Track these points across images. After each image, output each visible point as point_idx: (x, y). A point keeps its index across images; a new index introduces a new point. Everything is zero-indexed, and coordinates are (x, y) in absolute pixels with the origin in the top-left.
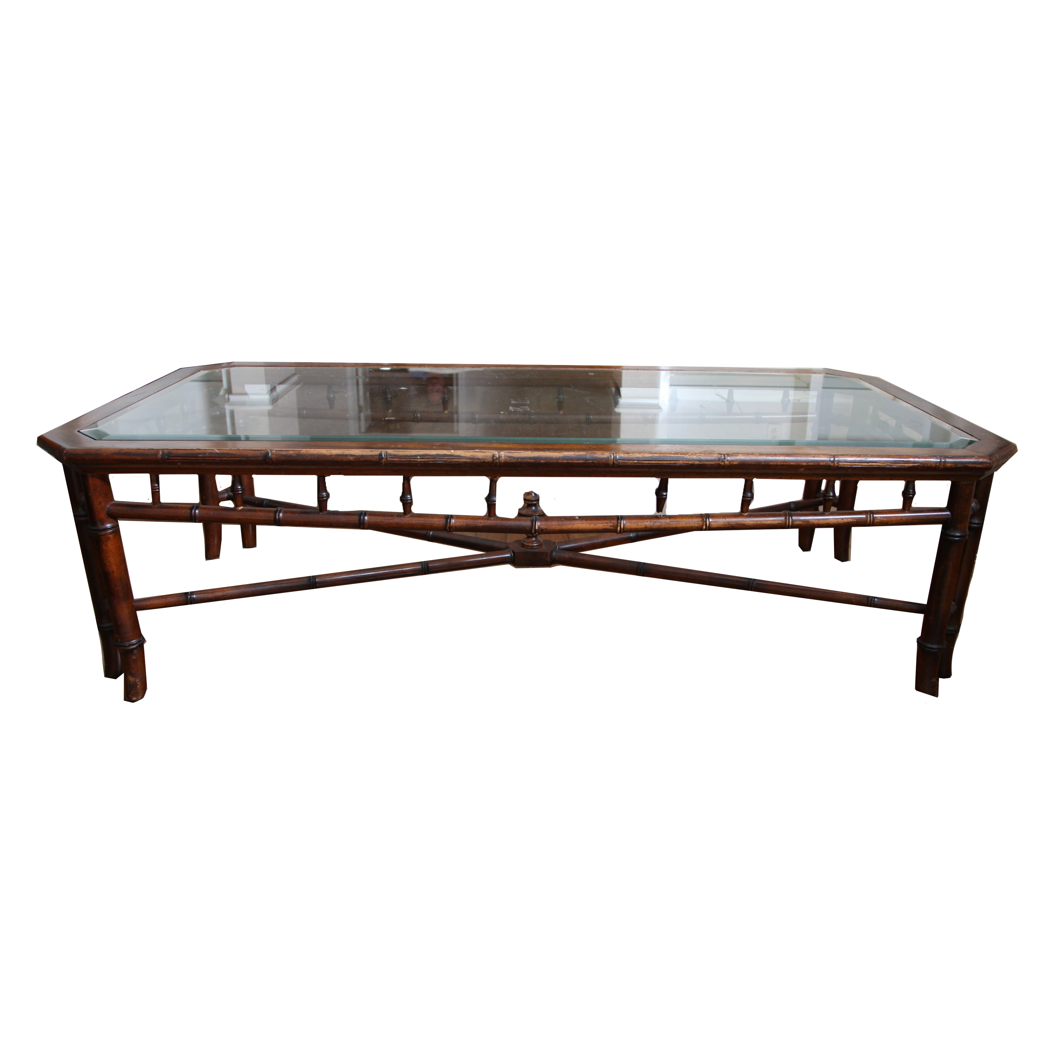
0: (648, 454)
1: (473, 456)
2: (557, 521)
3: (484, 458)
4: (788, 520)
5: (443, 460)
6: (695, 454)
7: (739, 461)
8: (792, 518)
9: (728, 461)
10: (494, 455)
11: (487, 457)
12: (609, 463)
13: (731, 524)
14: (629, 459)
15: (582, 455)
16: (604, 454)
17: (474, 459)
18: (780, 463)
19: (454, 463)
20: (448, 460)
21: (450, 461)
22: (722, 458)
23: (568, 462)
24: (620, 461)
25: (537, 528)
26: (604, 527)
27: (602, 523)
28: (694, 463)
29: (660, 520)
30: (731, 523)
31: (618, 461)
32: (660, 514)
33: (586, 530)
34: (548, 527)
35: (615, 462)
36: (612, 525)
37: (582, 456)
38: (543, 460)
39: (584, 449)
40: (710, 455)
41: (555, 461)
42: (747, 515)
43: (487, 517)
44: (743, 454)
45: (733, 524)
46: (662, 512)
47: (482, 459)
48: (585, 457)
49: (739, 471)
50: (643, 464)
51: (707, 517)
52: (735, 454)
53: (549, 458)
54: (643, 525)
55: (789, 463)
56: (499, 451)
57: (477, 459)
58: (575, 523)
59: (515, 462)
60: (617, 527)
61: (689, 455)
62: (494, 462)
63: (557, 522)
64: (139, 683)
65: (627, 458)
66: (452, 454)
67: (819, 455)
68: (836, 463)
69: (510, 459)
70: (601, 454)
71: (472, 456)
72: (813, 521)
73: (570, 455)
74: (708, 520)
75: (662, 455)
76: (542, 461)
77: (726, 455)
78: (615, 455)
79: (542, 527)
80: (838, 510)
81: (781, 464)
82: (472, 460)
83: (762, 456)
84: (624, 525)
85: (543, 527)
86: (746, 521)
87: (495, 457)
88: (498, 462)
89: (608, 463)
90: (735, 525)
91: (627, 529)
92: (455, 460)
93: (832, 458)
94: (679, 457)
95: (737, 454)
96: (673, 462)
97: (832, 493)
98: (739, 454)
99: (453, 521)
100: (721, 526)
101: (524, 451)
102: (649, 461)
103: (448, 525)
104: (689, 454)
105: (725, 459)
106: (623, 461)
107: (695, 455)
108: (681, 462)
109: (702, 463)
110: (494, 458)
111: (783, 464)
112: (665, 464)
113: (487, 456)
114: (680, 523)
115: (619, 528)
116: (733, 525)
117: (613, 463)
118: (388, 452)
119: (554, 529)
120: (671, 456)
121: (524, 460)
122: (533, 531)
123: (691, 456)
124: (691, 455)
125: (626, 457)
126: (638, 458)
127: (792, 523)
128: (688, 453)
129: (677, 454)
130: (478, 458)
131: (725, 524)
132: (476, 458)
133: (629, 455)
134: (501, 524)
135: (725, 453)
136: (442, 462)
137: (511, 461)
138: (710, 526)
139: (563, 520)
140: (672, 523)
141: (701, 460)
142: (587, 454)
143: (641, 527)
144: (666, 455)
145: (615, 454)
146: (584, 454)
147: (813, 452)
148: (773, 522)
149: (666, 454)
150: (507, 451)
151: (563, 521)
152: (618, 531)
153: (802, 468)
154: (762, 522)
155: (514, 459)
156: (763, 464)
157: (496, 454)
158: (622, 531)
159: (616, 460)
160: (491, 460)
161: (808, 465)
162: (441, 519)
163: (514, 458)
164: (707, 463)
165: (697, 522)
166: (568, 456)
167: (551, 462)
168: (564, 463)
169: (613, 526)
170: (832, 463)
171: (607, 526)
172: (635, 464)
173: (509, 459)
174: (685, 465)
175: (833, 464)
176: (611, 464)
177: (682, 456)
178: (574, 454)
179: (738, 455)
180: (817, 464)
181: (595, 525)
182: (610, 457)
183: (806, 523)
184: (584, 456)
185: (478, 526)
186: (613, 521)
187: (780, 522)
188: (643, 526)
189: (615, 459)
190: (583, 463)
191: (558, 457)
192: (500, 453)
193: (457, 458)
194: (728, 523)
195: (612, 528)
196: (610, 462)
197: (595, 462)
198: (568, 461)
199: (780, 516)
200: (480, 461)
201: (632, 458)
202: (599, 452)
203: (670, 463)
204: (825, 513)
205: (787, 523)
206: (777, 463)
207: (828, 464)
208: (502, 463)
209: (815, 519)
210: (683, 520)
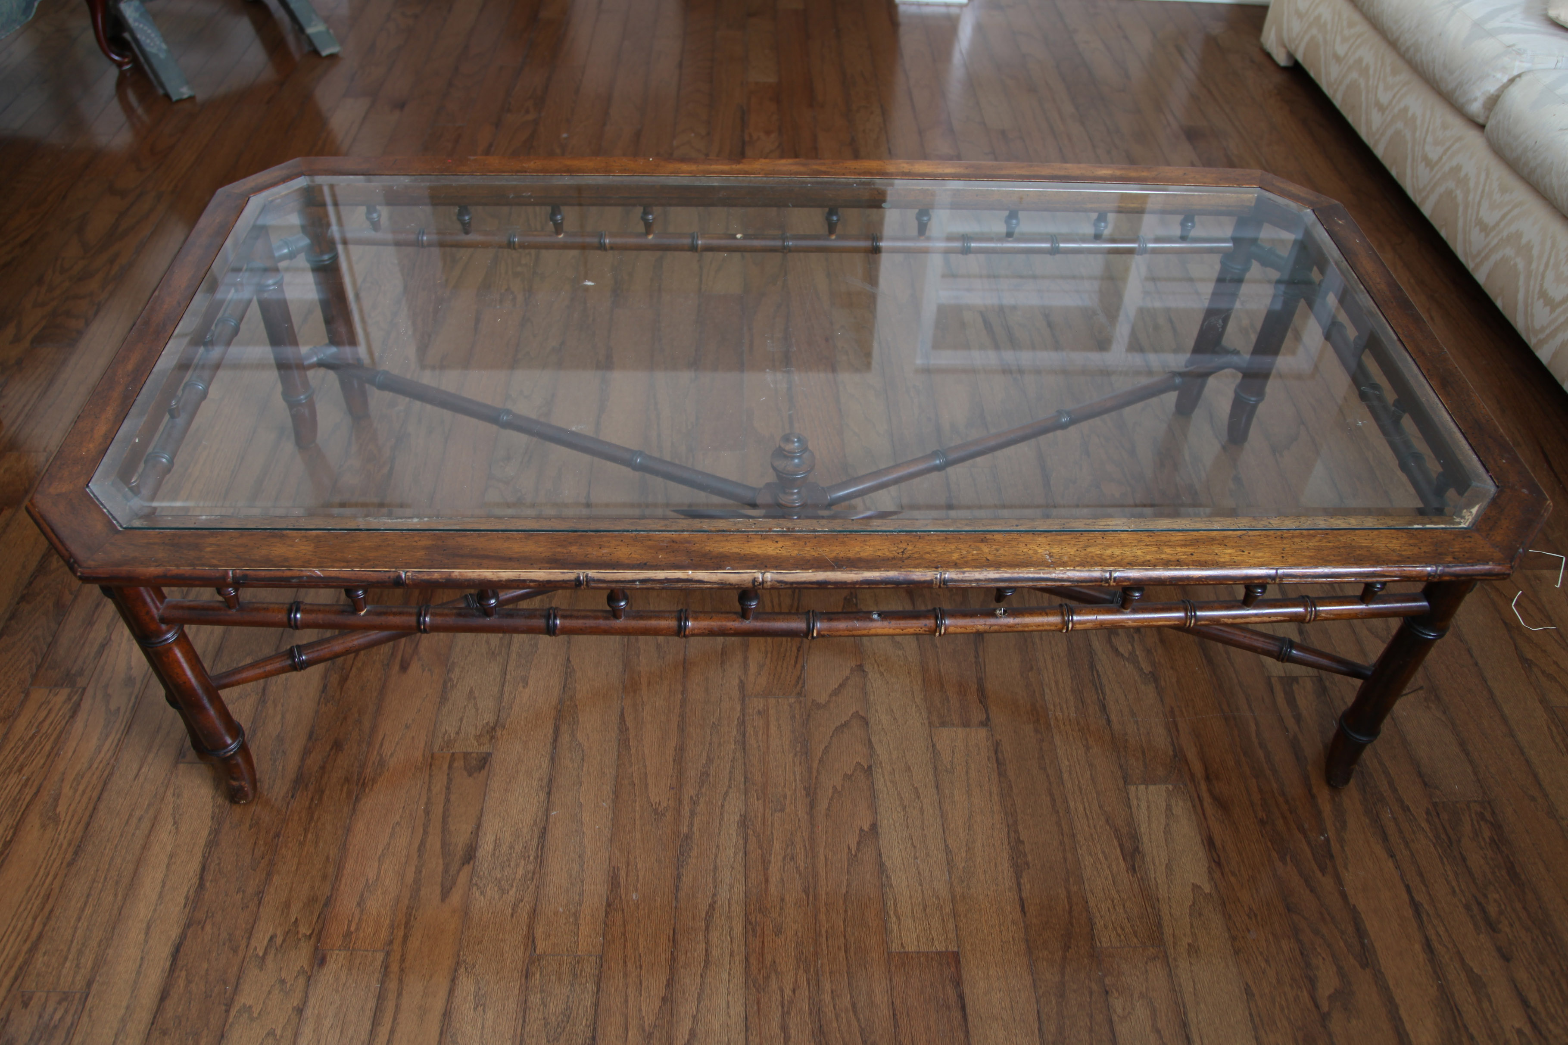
10: (755, 578)
16: (926, 574)
47: (737, 584)
48: (897, 580)
56: (763, 571)
57: (730, 584)
62: (756, 589)
64: (247, 785)
66: (689, 578)
69: (781, 583)
70: (922, 574)
79: (823, 632)
87: (757, 582)
88: (761, 589)
101: (801, 571)
110: (755, 583)
113: (745, 581)
114: (1028, 625)
118: (589, 575)
121: (801, 585)
140: (1017, 626)
142: (900, 574)
146: (895, 576)
150: (775, 571)
155: (785, 584)
157: (758, 577)
160: (750, 586)
163: (785, 582)
173: (778, 585)
184: (894, 579)
192: (765, 574)
202: (917, 570)
205: (1188, 622)
208: (767, 590)
210: (1034, 619)
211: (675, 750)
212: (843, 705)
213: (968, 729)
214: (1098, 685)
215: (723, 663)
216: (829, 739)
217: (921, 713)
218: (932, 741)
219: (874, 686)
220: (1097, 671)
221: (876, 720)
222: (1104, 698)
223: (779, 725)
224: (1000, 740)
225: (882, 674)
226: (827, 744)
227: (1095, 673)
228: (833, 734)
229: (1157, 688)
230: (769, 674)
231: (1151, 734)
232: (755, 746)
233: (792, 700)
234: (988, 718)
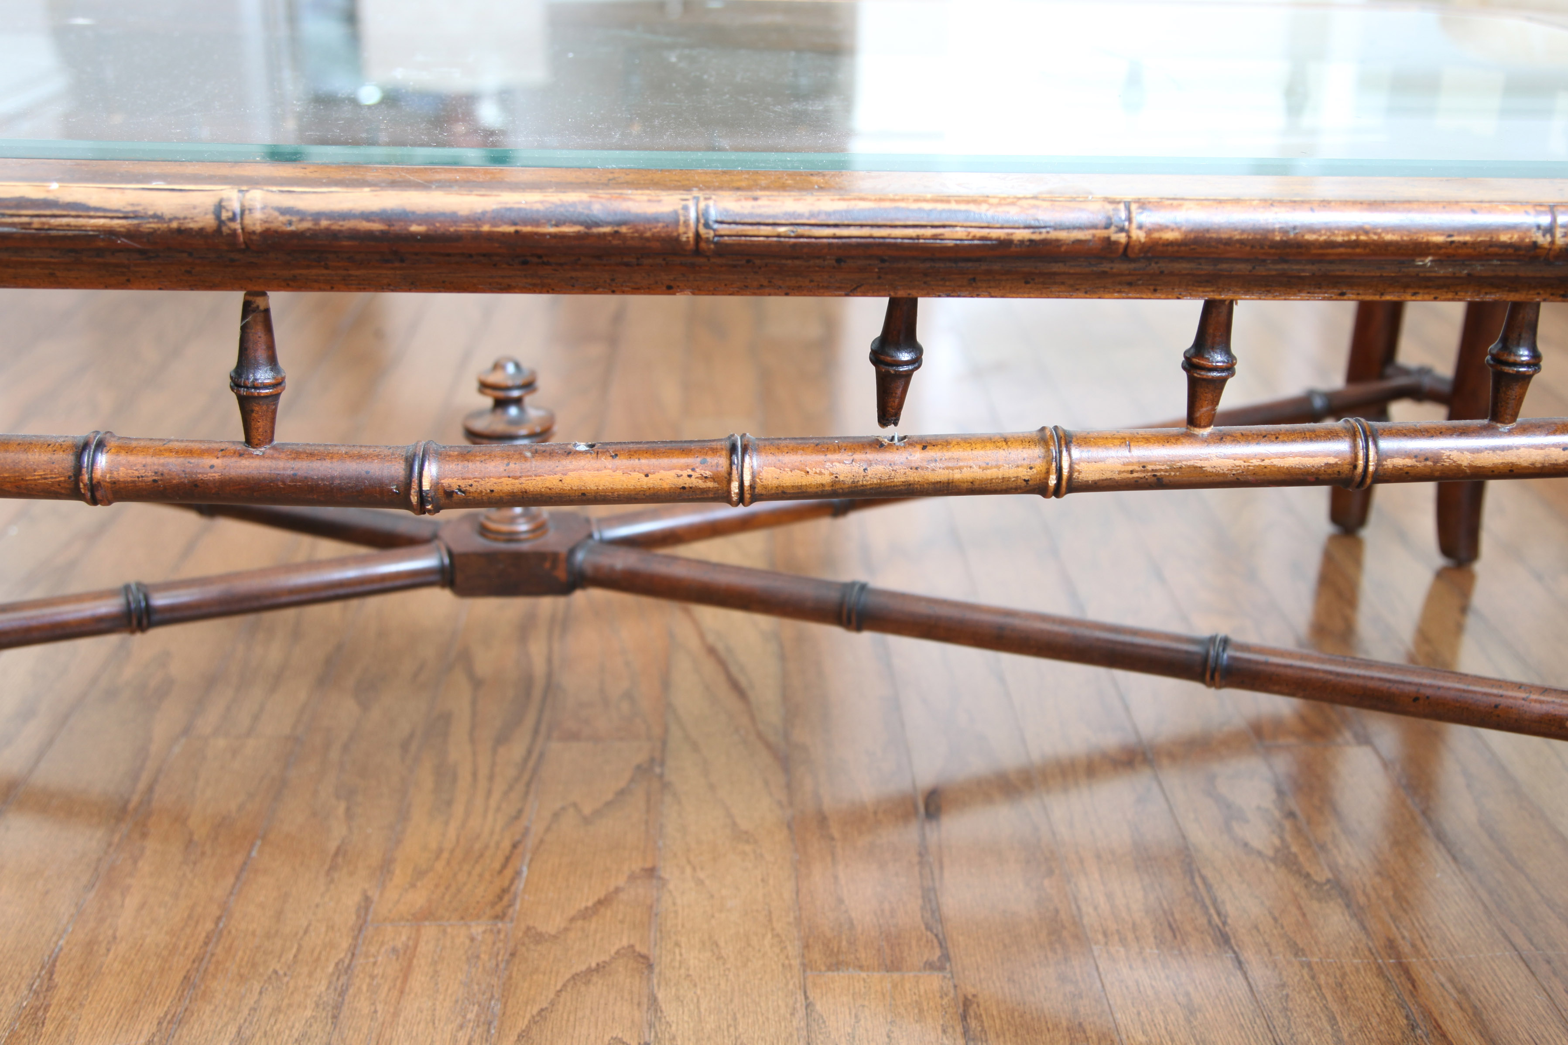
0: (833, 200)
1: (138, 205)
2: (502, 458)
3: (181, 215)
4: (1361, 454)
5: (16, 220)
6: (1015, 201)
7: (1184, 229)
8: (1376, 444)
9: (1140, 227)
10: (221, 201)
11: (196, 211)
12: (679, 235)
13: (1150, 467)
14: (758, 220)
15: (573, 204)
16: (659, 201)
17: (142, 217)
18: (1343, 236)
19: (61, 233)
20: (36, 220)
21: (43, 224)
22: (1120, 218)
23: (517, 232)
24: (724, 229)
25: (426, 486)
26: (680, 482)
27: (671, 468)
28: (1012, 234)
29: (888, 456)
30: (1151, 463)
31: (716, 226)
32: (891, 430)
33: (613, 491)
34: (471, 482)
35: (702, 230)
36: (708, 473)
37: (571, 209)
38: (420, 225)
39: (587, 183)
40: (1072, 204)
41: (464, 228)
42: (1211, 434)
43: (240, 447)
44: (1202, 202)
45: (1158, 467)
46: (896, 424)
47: (176, 218)
48: (586, 212)
49: (1183, 267)
50: (813, 240)
51: (1063, 443)
52: (1169, 202)
53: (443, 214)
54: (826, 472)
55: (1379, 234)
56: (244, 188)
57: (155, 216)
58: (571, 467)
59: (309, 229)
60: (729, 481)
61: (991, 205)
62: (225, 230)
63: (506, 461)
65: (751, 215)
66: (51, 196)
67: (1492, 205)
68: (1559, 233)
69: (288, 217)
70: (649, 201)
71: (133, 205)
72: (1455, 455)
73: (526, 203)
74: (1065, 453)
75: (887, 205)
76: (414, 228)
77: (1134, 207)
78: (702, 205)
79: (445, 482)
80: (1451, 417)
81: (1346, 238)
82: (135, 222)
83: (1275, 209)
84: (753, 476)
85: (452, 482)
86: (1207, 459)
87: (227, 211)
88: (240, 231)
89: (675, 234)
90: (1166, 471)
91: (765, 487)
92: (64, 221)
93: (1544, 213)
94: (950, 211)
95: (1176, 202)
96: (929, 232)
97: (1526, 353)
98: (1187, 203)
99: (103, 461)
100: (1116, 476)
101: (344, 190)
102: (836, 226)
103: (86, 477)
104: (992, 201)
105: (1130, 219)
106: (733, 226)
107: (1013, 204)
108: (960, 233)
109: (1043, 236)
110: (220, 212)
111: (1353, 237)
112: (899, 241)
113: (195, 207)
114: (961, 464)
115: (735, 487)
116: (1161, 470)
117: (697, 235)
119: (492, 491)
120: (920, 210)
121: (341, 223)
122: (414, 499)
123: (1000, 209)
124: (999, 204)
125: (746, 211)
126: (793, 214)
127: (1378, 464)
128: (988, 197)
129: (946, 200)
130: (159, 213)
131: (1130, 468)
132: (151, 213)
133: (759, 203)
134: (290, 472)
135: (1129, 197)
136: (14, 230)
137: (293, 228)
138: (1076, 475)
139: (528, 454)
140: (933, 465)
141: (1037, 224)
142: (593, 200)
143: (819, 480)
144: (902, 205)
145: (702, 199)
146: (581, 202)
147: (1468, 193)
148: (1309, 462)
149: (902, 200)
150: (275, 189)
151: (526, 459)
152: (735, 498)
153: (1427, 255)
154: (1267, 462)
155: (302, 220)
156: (1278, 238)
157: (229, 200)
158: (747, 496)
159: (707, 225)
160: (208, 221)
161: (1452, 242)
162: (60, 456)
163: (302, 215)
164: (1062, 235)
165: (1026, 462)
166: (520, 210)
167: (452, 229)
168: (504, 234)
169: (713, 479)
170: (1544, 235)
171: (690, 476)
172: (782, 239)
173: (282, 218)
174: (976, 242)
175: (1548, 238)
176: (688, 242)
177: (963, 207)
178: (542, 202)
179: (1180, 205)
180: (1487, 239)
181: (647, 476)
182: (681, 212)
183: (1429, 463)
184: (580, 209)
185: (203, 482)
186: (713, 460)
187: (1332, 460)
188: (826, 479)
189: (702, 221)
190: (578, 236)
191: (479, 211)
192: (249, 195)
193: (73, 213)
194: (1139, 462)
195: (710, 484)
196: (681, 229)
197: (624, 229)
198: (519, 228)
199: (1332, 435)
200: (165, 225)
201: (769, 217)
202: (639, 192)
203: (918, 238)
204: (1499, 425)
205: (1361, 463)
206: (1334, 234)
207: (1527, 240)
208: (254, 233)
209: (1461, 450)
210: (975, 452)
211: (159, 1023)
212: (599, 936)
213: (896, 976)
214: (1208, 902)
215: (333, 868)
216: (552, 995)
217: (784, 949)
218: (806, 998)
219: (679, 901)
220: (1203, 879)
221: (672, 960)
222: (1224, 923)
223: (436, 972)
224: (974, 996)
225: (700, 882)
226: (544, 1005)
227: (1198, 880)
228: (565, 986)
229: (1348, 906)
230: (437, 886)
231: (1346, 987)
232: (366, 1011)
233: (478, 929)
234: (946, 957)
